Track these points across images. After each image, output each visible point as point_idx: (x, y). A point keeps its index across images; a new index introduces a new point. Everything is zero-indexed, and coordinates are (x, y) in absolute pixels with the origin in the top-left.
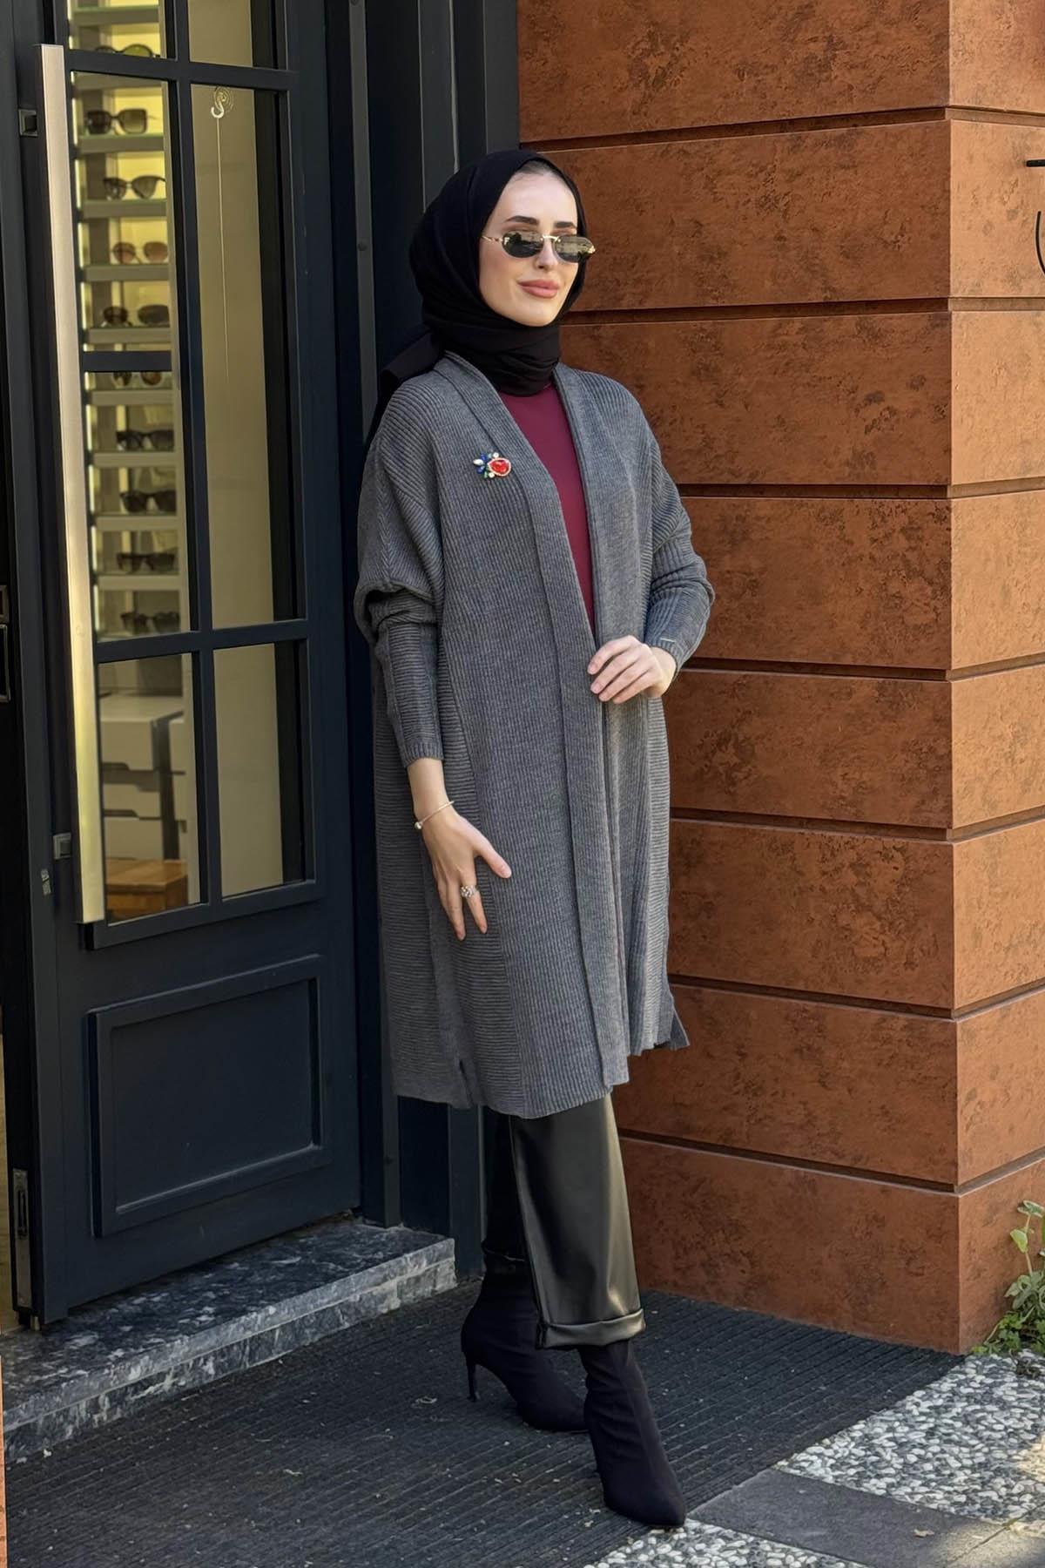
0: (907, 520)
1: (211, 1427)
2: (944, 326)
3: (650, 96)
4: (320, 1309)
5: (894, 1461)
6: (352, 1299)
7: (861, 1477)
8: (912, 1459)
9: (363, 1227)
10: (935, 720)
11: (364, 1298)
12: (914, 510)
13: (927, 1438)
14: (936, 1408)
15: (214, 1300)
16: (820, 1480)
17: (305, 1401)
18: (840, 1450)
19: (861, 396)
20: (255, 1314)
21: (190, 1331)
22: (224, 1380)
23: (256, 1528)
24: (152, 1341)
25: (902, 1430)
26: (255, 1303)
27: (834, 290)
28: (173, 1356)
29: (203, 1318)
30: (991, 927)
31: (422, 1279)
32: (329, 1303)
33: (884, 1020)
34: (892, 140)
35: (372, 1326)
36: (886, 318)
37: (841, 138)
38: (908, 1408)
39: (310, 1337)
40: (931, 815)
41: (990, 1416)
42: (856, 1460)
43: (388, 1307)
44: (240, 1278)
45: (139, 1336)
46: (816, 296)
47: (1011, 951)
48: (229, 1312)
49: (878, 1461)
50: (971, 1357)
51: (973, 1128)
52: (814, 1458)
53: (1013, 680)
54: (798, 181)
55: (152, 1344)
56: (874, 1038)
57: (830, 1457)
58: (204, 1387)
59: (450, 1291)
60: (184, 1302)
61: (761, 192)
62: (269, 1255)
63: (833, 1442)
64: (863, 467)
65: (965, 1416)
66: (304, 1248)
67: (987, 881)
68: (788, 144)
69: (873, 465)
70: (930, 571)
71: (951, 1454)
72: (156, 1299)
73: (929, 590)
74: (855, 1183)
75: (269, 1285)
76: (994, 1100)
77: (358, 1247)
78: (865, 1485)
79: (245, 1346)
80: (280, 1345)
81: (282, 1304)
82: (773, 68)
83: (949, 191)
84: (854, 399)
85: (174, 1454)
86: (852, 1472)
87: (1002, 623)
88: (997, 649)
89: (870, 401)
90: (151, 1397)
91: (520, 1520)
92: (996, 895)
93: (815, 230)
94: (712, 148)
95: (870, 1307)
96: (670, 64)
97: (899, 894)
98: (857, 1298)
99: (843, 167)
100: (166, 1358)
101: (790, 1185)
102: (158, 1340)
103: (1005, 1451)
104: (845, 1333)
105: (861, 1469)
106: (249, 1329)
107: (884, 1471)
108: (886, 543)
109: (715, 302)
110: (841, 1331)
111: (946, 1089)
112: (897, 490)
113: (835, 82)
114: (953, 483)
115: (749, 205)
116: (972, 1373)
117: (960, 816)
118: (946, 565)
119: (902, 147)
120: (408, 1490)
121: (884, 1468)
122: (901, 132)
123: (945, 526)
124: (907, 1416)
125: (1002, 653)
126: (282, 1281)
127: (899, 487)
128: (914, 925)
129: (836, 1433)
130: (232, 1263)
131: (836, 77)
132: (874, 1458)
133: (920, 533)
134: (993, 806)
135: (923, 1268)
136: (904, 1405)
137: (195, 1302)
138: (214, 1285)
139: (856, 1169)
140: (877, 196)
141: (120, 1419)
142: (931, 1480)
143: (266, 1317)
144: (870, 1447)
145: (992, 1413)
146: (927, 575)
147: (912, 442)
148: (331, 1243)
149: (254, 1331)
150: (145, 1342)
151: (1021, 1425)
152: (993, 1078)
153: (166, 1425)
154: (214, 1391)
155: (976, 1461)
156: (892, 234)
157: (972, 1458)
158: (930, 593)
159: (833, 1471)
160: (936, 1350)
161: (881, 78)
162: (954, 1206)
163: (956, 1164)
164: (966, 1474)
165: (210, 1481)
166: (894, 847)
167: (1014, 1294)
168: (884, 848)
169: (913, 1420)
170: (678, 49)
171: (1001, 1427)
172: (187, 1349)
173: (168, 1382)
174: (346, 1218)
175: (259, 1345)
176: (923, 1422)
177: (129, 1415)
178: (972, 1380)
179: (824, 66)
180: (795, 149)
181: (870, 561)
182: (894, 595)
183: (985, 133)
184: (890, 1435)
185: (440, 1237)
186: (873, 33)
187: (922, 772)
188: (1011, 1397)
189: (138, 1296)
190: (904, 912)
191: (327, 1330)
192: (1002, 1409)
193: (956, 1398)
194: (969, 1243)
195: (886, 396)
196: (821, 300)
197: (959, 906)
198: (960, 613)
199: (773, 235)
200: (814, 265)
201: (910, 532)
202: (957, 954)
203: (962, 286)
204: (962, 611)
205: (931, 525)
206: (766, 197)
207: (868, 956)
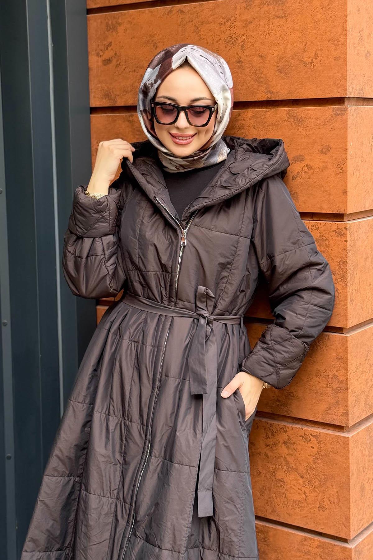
0: (319, 235)
10: (337, 359)
12: (323, 228)
27: (272, 93)
33: (305, 540)
36: (305, 110)
40: (335, 417)
46: (262, 97)
54: (252, 26)
56: (299, 550)
61: (228, 33)
67: (367, 454)
69: (297, 200)
83: (346, 30)
89: (296, 161)
93: (260, 56)
97: (315, 463)
99: (278, 17)
114: (348, 212)
115: (221, 42)
117: (353, 418)
118: (345, 263)
123: (343, 239)
128: (324, 484)
133: (327, 243)
140: (300, 35)
147: (322, 186)
156: (309, 58)
166: (311, 434)
168: (305, 434)
180: (248, 7)
187: (329, 390)
190: (318, 475)
195: (306, 157)
196: (265, 99)
197: (353, 474)
198: (352, 294)
199: (235, 60)
200: (259, 78)
201: (320, 242)
202: (352, 505)
203: (354, 90)
204: (354, 291)
205: (334, 238)
206: (231, 37)
207: (295, 499)
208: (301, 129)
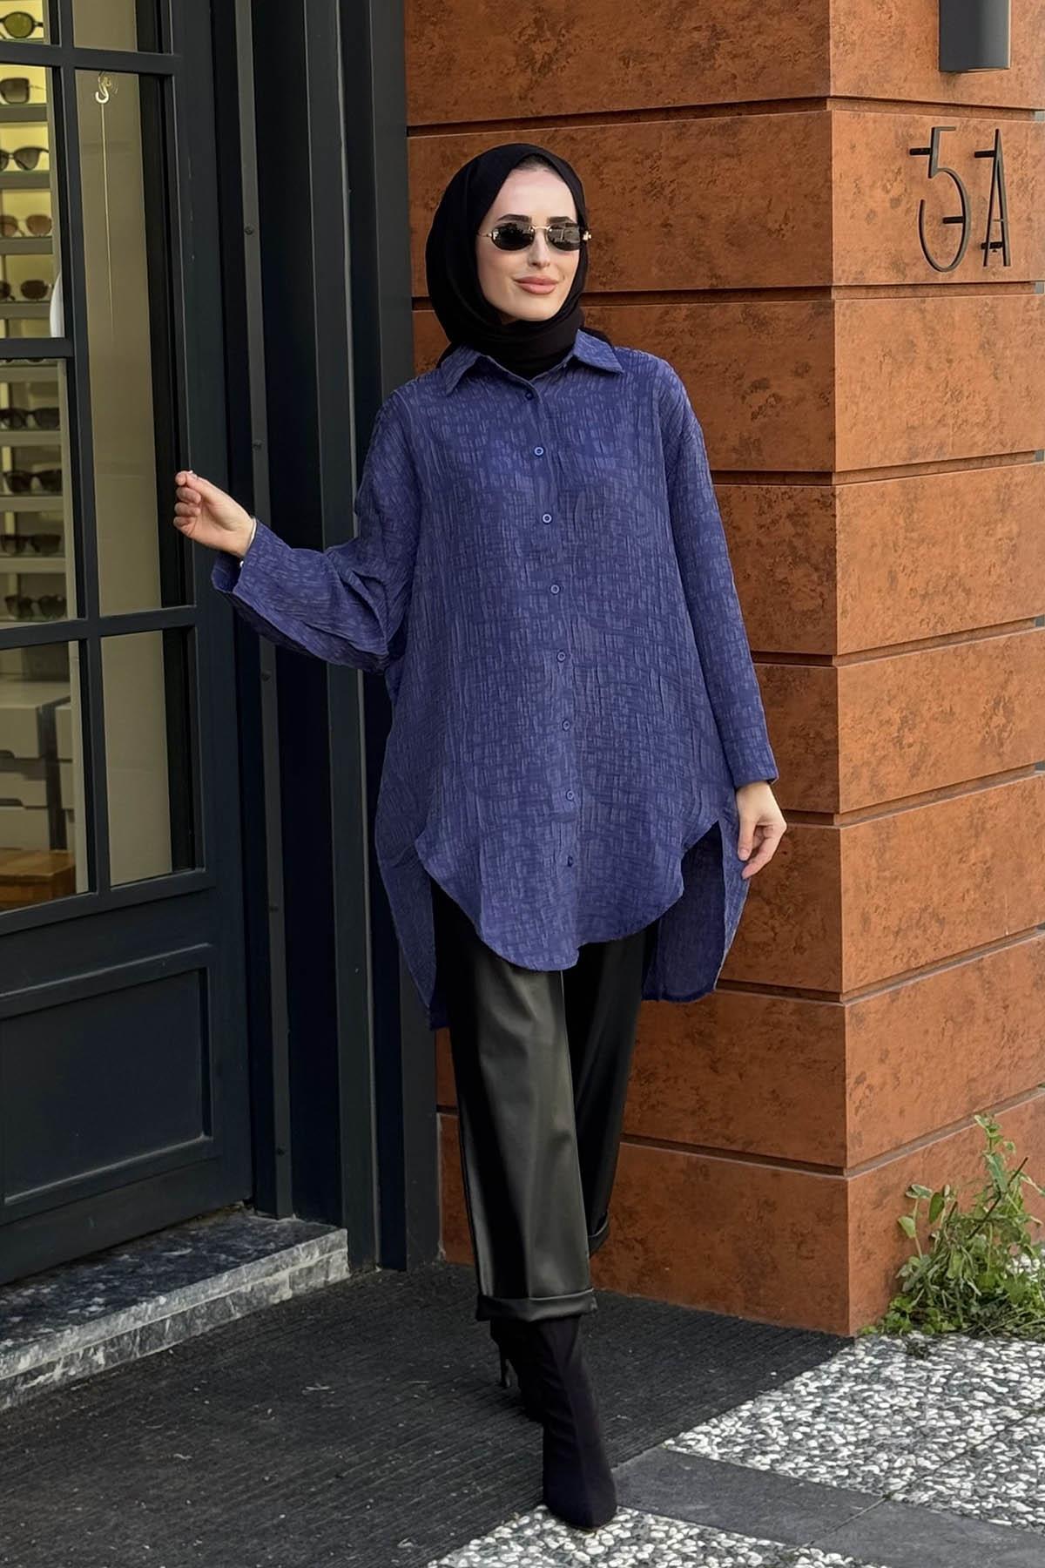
0: (793, 507)
1: (101, 1415)
2: (828, 314)
3: (536, 81)
4: (212, 1299)
5: (779, 1439)
6: (243, 1289)
7: (746, 1454)
8: (797, 1436)
9: (255, 1218)
10: (822, 705)
11: (255, 1289)
12: (801, 495)
13: (813, 1417)
14: (824, 1388)
15: (104, 1291)
16: (706, 1458)
17: (196, 1389)
18: (727, 1429)
19: (746, 383)
20: (145, 1304)
21: (81, 1321)
22: (113, 1370)
23: (147, 1509)
24: (42, 1331)
25: (788, 1410)
26: (145, 1293)
27: (718, 277)
28: (64, 1345)
29: (93, 1309)
30: (881, 910)
31: (315, 1271)
32: (220, 1293)
33: (774, 1005)
34: (775, 129)
35: (263, 1317)
36: (770, 306)
37: (723, 127)
38: (796, 1388)
39: (201, 1327)
40: (818, 800)
41: (876, 1395)
42: (742, 1438)
43: (281, 1297)
44: (130, 1270)
45: (28, 1327)
46: (703, 284)
47: (901, 934)
48: (118, 1303)
49: (763, 1439)
50: (862, 1340)
51: (862, 1112)
52: (701, 1437)
53: (900, 665)
54: (684, 169)
55: (42, 1334)
56: (765, 1023)
57: (716, 1436)
58: (93, 1377)
59: (343, 1282)
60: (74, 1293)
61: (647, 179)
62: (159, 1247)
63: (720, 1421)
64: (750, 454)
65: (852, 1396)
66: (195, 1239)
67: (875, 865)
68: (673, 132)
69: (759, 451)
70: (816, 556)
71: (837, 1431)
72: (45, 1291)
73: (815, 577)
74: (746, 1168)
75: (159, 1276)
76: (884, 1084)
77: (250, 1238)
78: (750, 1461)
79: (135, 1336)
80: (171, 1335)
81: (173, 1293)
82: (658, 56)
83: (831, 181)
84: (739, 386)
85: (64, 1441)
86: (738, 1449)
87: (888, 609)
88: (885, 633)
89: (756, 388)
90: (41, 1386)
91: (409, 1498)
92: (885, 878)
93: (701, 217)
94: (599, 136)
95: (761, 1292)
96: (556, 51)
97: (787, 879)
98: (749, 1283)
99: (728, 155)
100: (56, 1348)
101: (682, 1171)
102: (47, 1330)
103: (890, 1428)
104: (737, 1318)
105: (747, 1446)
106: (140, 1319)
107: (769, 1449)
108: (773, 529)
109: (602, 287)
110: (733, 1315)
111: (836, 1072)
112: (784, 476)
113: (718, 71)
114: (837, 470)
115: (636, 191)
116: (861, 1354)
117: (846, 801)
118: (833, 551)
119: (784, 136)
120: (297, 1472)
121: (769, 1445)
122: (785, 121)
123: (830, 512)
124: (795, 1395)
125: (887, 639)
126: (174, 1271)
127: (785, 474)
128: (802, 910)
129: (724, 1412)
130: (122, 1255)
131: (720, 66)
132: (761, 1436)
133: (806, 519)
134: (882, 792)
135: (812, 1251)
136: (793, 1386)
137: (84, 1293)
138: (104, 1277)
139: (749, 1153)
140: (762, 185)
141: (10, 1408)
142: (816, 1456)
143: (157, 1308)
144: (757, 1426)
145: (878, 1392)
146: (813, 561)
147: (797, 429)
148: (222, 1235)
149: (144, 1321)
150: (34, 1332)
151: (906, 1403)
152: (882, 1061)
153: (57, 1413)
154: (104, 1381)
155: (861, 1437)
156: (776, 222)
157: (856, 1435)
158: (816, 579)
159: (719, 1448)
160: (825, 1332)
161: (764, 68)
162: (843, 1189)
163: (844, 1147)
164: (849, 1450)
165: (100, 1466)
167: (904, 1274)
169: (800, 1400)
170: (564, 36)
171: (887, 1405)
172: (77, 1338)
173: (58, 1371)
174: (239, 1210)
175: (150, 1335)
176: (811, 1402)
177: (19, 1404)
178: (862, 1361)
179: (709, 55)
180: (680, 136)
181: (757, 547)
182: (780, 582)
183: (867, 122)
184: (777, 1414)
185: (333, 1227)
186: (754, 23)
187: (810, 758)
188: (899, 1377)
189: (27, 1288)
190: (792, 897)
191: (218, 1321)
192: (889, 1388)
193: (844, 1379)
194: (859, 1227)
195: (772, 383)
196: (707, 288)
197: (847, 890)
198: (845, 599)
199: (659, 223)
200: (699, 252)
201: (796, 518)
202: (844, 938)
203: (846, 275)
204: (848, 597)
205: (817, 511)
206: (652, 184)
207: (758, 940)
208: (763, 337)
